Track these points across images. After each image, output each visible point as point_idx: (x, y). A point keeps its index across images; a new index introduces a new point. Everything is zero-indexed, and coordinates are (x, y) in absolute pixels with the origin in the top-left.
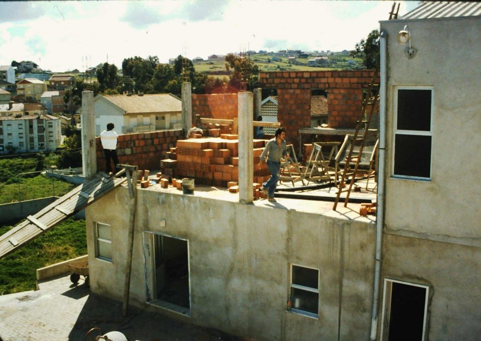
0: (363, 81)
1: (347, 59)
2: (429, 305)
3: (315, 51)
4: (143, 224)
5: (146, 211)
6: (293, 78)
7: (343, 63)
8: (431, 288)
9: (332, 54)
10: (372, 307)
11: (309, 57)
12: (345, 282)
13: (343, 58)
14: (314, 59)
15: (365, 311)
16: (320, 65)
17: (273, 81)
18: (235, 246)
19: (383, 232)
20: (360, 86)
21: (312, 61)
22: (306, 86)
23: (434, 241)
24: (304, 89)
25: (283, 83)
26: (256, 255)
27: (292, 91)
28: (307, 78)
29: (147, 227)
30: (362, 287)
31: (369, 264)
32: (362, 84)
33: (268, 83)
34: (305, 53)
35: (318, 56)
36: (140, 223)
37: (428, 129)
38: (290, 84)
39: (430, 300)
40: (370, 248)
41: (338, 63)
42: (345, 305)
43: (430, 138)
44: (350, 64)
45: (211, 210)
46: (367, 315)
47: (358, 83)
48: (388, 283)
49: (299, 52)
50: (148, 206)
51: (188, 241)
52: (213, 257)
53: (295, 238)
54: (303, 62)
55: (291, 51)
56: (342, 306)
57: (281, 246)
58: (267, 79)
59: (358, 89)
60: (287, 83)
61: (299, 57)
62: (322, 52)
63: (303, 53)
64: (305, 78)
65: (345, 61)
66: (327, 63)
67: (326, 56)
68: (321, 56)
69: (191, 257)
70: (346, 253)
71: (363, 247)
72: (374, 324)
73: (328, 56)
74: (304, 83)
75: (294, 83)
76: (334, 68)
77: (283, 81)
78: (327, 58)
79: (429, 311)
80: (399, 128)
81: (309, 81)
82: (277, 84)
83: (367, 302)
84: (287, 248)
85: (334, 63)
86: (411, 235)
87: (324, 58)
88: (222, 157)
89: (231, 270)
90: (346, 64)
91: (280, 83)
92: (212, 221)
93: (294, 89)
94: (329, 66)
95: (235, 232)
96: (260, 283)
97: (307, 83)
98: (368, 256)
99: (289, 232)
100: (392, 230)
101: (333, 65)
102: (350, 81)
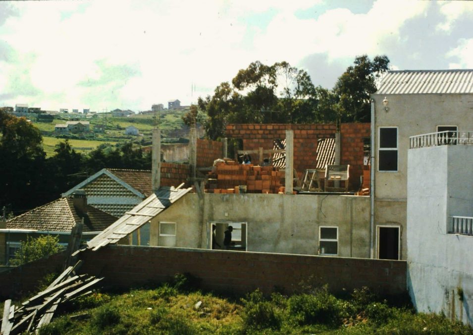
0: (317, 132)
1: (123, 125)
2: (401, 236)
3: (62, 110)
4: (208, 217)
5: (212, 208)
6: (258, 130)
7: (117, 133)
8: (401, 226)
9: (95, 116)
10: (370, 242)
11: (54, 121)
12: (354, 232)
13: (116, 124)
14: (65, 125)
15: (365, 246)
16: (76, 135)
17: (239, 132)
18: (282, 220)
19: (375, 201)
20: (316, 136)
21: (61, 128)
22: (269, 136)
23: (401, 202)
24: (267, 138)
25: (248, 134)
26: (297, 224)
27: (257, 140)
28: (270, 130)
29: (211, 219)
30: (364, 233)
31: (368, 219)
32: (317, 135)
33: (234, 134)
34: (48, 113)
35: (72, 120)
36: (206, 217)
37: (395, 147)
38: (255, 134)
39: (401, 233)
40: (368, 209)
41: (108, 132)
42: (354, 244)
43: (397, 151)
44: (130, 134)
45: (265, 201)
46: (367, 248)
47: (313, 134)
48: (378, 227)
49: (37, 111)
50: (214, 204)
51: (246, 223)
52: (266, 231)
53: (323, 210)
54: (46, 130)
55: (23, 108)
56: (353, 245)
57: (314, 217)
58: (233, 130)
59: (313, 138)
60: (252, 134)
61: (38, 121)
62: (75, 111)
63: (44, 112)
64: (269, 130)
65: (119, 128)
66: (88, 131)
67: (85, 119)
68: (77, 120)
69: (248, 234)
70: (354, 214)
71: (363, 210)
72: (372, 251)
73: (89, 120)
74: (267, 134)
75: (258, 134)
76: (101, 140)
77: (248, 132)
78: (87, 123)
79: (401, 239)
80: (381, 147)
81: (272, 132)
82: (243, 134)
83: (367, 240)
84: (318, 217)
85: (100, 132)
86: (389, 200)
87: (83, 123)
88: (254, 175)
89: (279, 236)
90: (122, 135)
91: (246, 134)
92: (266, 207)
93: (258, 139)
94: (92, 138)
95: (282, 213)
96: (300, 241)
97: (270, 134)
98: (367, 214)
99: (320, 209)
100: (379, 199)
101: (100, 136)
102: (307, 133)
